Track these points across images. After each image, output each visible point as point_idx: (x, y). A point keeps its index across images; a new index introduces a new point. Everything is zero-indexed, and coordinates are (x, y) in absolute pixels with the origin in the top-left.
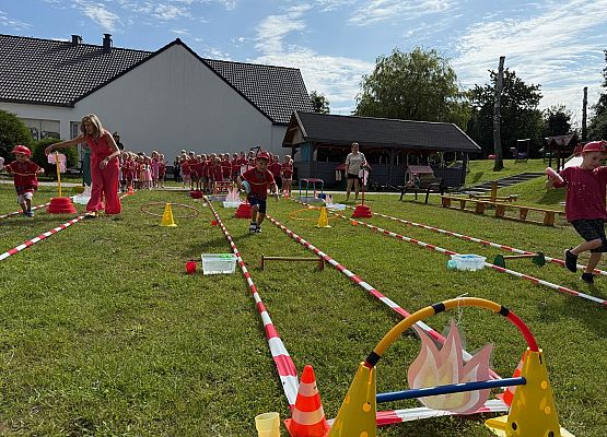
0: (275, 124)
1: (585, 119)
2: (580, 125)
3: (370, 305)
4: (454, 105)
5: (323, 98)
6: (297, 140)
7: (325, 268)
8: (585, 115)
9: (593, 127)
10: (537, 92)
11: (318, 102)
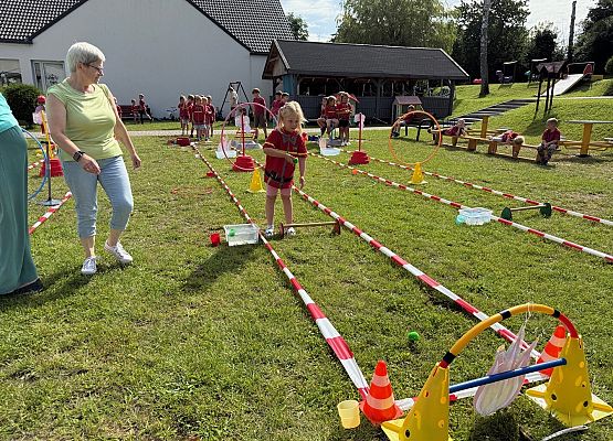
0: (253, 54)
1: (571, 36)
2: (567, 43)
3: (395, 272)
4: (439, 26)
5: (300, 20)
6: (278, 71)
7: (342, 231)
8: (572, 32)
9: (580, 44)
10: (524, 8)
11: (296, 25)
